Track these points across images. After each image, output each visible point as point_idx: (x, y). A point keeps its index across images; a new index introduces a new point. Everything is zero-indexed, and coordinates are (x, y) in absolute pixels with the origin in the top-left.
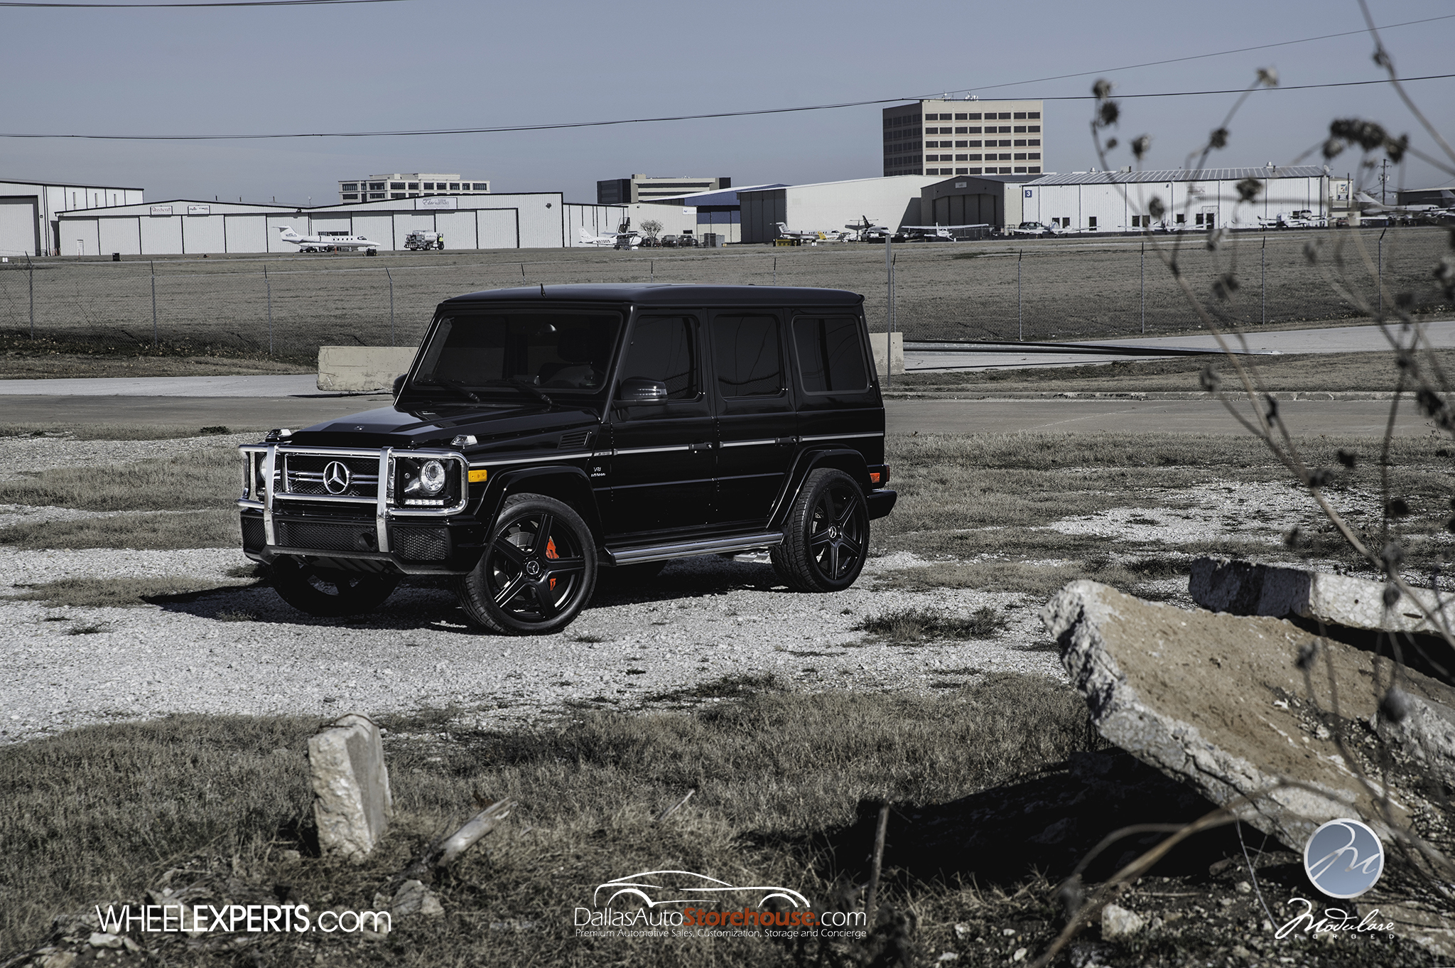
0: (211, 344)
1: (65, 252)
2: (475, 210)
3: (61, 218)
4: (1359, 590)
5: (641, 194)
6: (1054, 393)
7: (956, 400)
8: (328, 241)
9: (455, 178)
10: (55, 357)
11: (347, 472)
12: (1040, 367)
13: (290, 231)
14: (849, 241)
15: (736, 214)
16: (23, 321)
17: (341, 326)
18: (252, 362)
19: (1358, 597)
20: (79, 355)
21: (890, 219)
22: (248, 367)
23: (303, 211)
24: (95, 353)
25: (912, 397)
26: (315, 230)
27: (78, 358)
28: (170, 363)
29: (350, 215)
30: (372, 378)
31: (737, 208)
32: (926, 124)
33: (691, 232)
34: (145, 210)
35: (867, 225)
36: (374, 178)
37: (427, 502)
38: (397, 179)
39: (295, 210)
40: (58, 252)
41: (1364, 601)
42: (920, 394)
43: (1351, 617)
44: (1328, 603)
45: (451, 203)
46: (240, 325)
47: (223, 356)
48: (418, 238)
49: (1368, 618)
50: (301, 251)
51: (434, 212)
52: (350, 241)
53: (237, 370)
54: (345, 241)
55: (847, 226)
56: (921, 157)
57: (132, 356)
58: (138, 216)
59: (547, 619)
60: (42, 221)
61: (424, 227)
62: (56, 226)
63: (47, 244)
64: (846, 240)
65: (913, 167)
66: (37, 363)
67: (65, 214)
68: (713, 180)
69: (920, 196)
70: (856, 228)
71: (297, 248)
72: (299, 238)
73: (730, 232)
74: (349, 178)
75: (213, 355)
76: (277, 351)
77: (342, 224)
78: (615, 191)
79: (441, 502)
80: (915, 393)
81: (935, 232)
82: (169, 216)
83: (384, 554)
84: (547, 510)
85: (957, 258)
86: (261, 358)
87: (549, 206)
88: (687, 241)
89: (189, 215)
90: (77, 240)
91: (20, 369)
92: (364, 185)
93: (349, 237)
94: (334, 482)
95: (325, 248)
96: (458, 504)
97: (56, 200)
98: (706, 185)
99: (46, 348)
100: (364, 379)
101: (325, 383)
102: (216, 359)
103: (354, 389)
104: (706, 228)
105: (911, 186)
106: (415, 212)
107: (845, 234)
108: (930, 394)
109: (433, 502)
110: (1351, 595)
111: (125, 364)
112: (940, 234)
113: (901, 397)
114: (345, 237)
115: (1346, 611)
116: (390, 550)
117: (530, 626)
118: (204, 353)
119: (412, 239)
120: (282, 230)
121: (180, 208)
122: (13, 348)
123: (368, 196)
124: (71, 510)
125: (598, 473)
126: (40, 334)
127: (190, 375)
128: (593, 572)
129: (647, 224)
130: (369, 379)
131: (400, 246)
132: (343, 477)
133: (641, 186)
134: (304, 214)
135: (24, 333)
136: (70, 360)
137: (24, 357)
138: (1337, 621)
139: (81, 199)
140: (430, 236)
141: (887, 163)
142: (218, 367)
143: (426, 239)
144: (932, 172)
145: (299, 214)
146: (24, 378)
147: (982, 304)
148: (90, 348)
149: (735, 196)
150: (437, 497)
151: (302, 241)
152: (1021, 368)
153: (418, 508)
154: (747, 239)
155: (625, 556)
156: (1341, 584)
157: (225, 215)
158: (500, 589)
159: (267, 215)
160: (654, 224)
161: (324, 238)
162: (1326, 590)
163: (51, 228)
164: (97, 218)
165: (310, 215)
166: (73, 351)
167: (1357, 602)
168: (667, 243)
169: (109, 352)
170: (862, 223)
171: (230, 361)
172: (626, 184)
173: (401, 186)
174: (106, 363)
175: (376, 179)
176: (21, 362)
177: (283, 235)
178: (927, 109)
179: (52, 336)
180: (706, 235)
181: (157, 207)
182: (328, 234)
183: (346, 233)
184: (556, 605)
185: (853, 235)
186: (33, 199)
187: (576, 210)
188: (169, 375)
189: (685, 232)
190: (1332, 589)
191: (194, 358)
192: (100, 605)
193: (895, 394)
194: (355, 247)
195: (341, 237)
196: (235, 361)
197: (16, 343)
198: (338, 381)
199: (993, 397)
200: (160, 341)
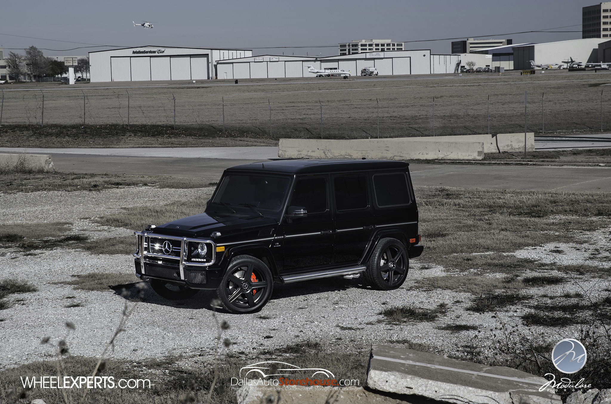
0: (246, 132)
1: (219, 78)
2: (392, 58)
3: (218, 63)
4: (388, 377)
5: (471, 47)
6: (594, 164)
7: (550, 167)
8: (328, 72)
9: (389, 41)
10: (183, 137)
11: (171, 246)
12: (598, 148)
13: (312, 68)
14: (564, 68)
15: (511, 57)
16: (171, 122)
17: (302, 124)
18: (263, 140)
19: (387, 380)
20: (193, 137)
21: (582, 58)
22: (260, 142)
23: (318, 59)
24: (199, 136)
25: (531, 165)
26: (323, 68)
27: (192, 138)
28: (229, 140)
29: (338, 60)
30: (301, 153)
31: (512, 54)
32: (603, 14)
33: (489, 66)
34: (252, 59)
35: (572, 61)
36: (353, 42)
37: (200, 260)
38: (363, 42)
39: (315, 59)
40: (217, 78)
41: (390, 381)
42: (534, 163)
43: (385, 388)
44: (375, 382)
45: (382, 55)
46: (260, 123)
47: (251, 137)
48: (367, 71)
49: (391, 388)
50: (317, 76)
51: (374, 59)
52: (337, 72)
53: (255, 144)
54: (335, 72)
55: (563, 62)
56: (600, 29)
57: (214, 137)
58: (249, 62)
59: (251, 307)
60: (210, 65)
61: (369, 65)
62: (216, 66)
63: (212, 75)
64: (562, 68)
65: (596, 34)
66: (176, 140)
67: (220, 62)
68: (504, 40)
69: (597, 48)
70: (567, 63)
71: (315, 75)
72: (316, 71)
73: (508, 65)
74: (343, 42)
75: (247, 137)
76: (274, 135)
77: (334, 65)
78: (460, 46)
79: (205, 260)
80: (532, 163)
81: (600, 66)
82: (262, 62)
83: (182, 281)
84: (250, 262)
85: (590, 86)
86: (266, 138)
87: (424, 56)
88: (487, 70)
89: (270, 61)
90: (224, 73)
91: (169, 143)
92: (349, 45)
93: (337, 70)
94: (166, 249)
95: (327, 75)
96: (211, 261)
97: (216, 56)
98: (501, 43)
99: (180, 134)
100: (297, 153)
101: (282, 154)
102: (248, 139)
103: (293, 157)
104: (497, 64)
105: (594, 43)
106: (366, 59)
107: (561, 66)
108: (539, 163)
109: (202, 260)
110: (385, 379)
111: (210, 141)
112: (603, 67)
113: (525, 164)
114: (335, 70)
115: (383, 385)
116: (185, 279)
117: (243, 310)
118: (243, 136)
119: (364, 71)
120: (309, 67)
121: (267, 58)
122: (167, 134)
123: (351, 50)
124: (128, 230)
125: (278, 245)
126: (178, 128)
127: (236, 146)
128: (271, 288)
129: (469, 63)
130: (299, 153)
131: (359, 74)
132: (169, 248)
133: (471, 44)
134: (318, 61)
135: (172, 127)
136: (190, 139)
137: (171, 138)
138: (379, 389)
139: (226, 55)
140: (372, 69)
141: (584, 32)
142: (248, 143)
143: (370, 71)
144: (605, 36)
145: (316, 60)
146: (169, 147)
147: (587, 113)
148: (197, 134)
149: (511, 49)
150: (203, 258)
151: (317, 72)
152: (588, 148)
153: (197, 262)
154: (516, 68)
155: (288, 279)
156: (381, 374)
157: (285, 61)
158: (231, 294)
159: (303, 61)
160: (472, 63)
161: (327, 71)
162: (375, 377)
163: (214, 68)
164: (232, 63)
165: (321, 61)
166: (190, 135)
167: (387, 381)
168: (479, 71)
169: (205, 135)
170: (570, 60)
171: (253, 140)
172: (464, 43)
173: (365, 45)
174: (203, 141)
175: (354, 42)
176: (170, 140)
177: (309, 70)
178: (603, 7)
179: (183, 128)
180: (496, 67)
181: (257, 58)
182: (328, 69)
183: (336, 69)
184: (255, 302)
185: (565, 66)
186: (207, 56)
187: (436, 57)
188: (227, 146)
189: (487, 66)
190: (377, 376)
191: (239, 138)
192: (93, 290)
193: (524, 163)
194: (340, 75)
195: (333, 70)
196: (256, 140)
197: (168, 132)
198: (287, 153)
199: (567, 165)
200: (226, 131)
